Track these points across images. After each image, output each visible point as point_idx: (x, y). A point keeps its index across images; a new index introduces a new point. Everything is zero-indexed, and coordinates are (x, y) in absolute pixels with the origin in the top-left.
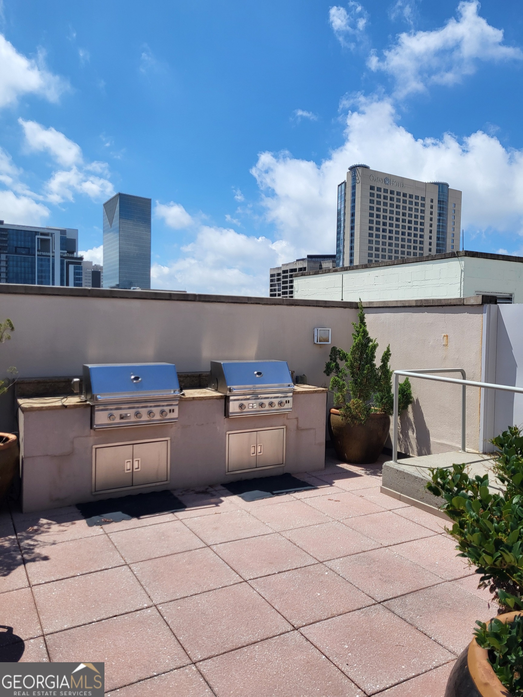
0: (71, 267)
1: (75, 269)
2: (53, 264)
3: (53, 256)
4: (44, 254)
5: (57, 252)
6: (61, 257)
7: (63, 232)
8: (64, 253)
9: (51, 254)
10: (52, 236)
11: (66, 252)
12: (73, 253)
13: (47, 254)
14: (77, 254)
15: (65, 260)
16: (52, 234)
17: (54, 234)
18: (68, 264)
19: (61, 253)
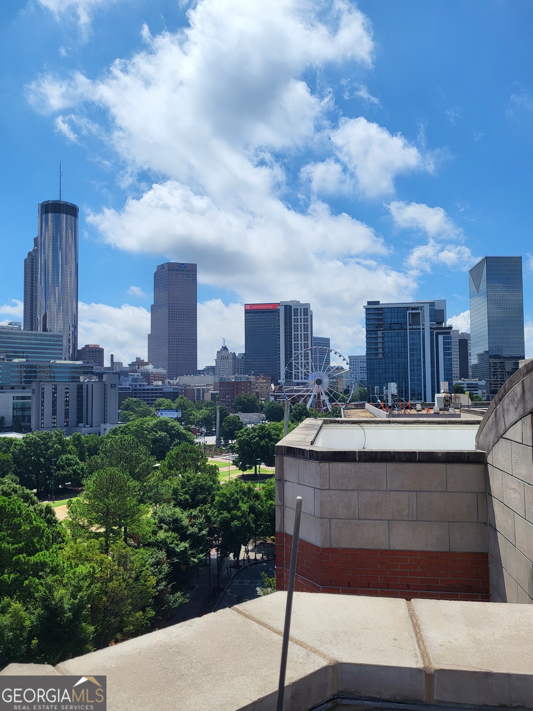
0: (441, 337)
1: (444, 338)
2: (424, 336)
3: (423, 329)
4: (415, 327)
5: (427, 323)
6: (431, 328)
7: (432, 304)
8: (433, 325)
9: (421, 327)
10: (421, 310)
11: (435, 323)
12: (441, 323)
13: (418, 327)
14: (446, 324)
15: (435, 331)
16: (422, 307)
17: (423, 307)
18: (438, 334)
19: (430, 325)
